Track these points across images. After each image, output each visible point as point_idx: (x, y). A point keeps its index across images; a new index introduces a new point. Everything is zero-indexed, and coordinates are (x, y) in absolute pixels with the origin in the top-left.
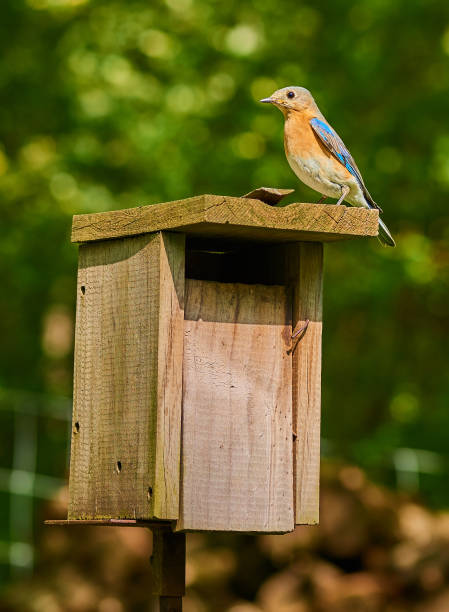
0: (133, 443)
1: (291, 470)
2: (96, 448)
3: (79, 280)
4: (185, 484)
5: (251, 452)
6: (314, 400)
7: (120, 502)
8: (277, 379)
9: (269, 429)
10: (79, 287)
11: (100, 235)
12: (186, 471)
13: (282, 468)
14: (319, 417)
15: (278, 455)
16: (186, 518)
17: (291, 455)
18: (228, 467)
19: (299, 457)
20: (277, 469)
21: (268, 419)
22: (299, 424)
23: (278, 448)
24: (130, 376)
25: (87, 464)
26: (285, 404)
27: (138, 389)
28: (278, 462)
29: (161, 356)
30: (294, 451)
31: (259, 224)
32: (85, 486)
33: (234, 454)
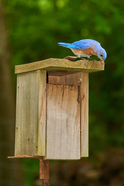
0: (32, 133)
1: (79, 141)
2: (22, 135)
3: (17, 85)
4: (47, 145)
5: (67, 135)
6: (86, 120)
7: (29, 151)
8: (75, 113)
9: (73, 128)
10: (17, 87)
11: (22, 71)
12: (48, 142)
13: (77, 140)
14: (88, 125)
15: (75, 136)
16: (47, 156)
17: (79, 136)
18: (60, 140)
19: (82, 137)
20: (75, 141)
21: (72, 126)
22: (82, 127)
23: (75, 134)
24: (31, 113)
25: (20, 140)
26: (78, 121)
27: (34, 117)
28: (76, 138)
29: (40, 107)
30: (81, 135)
31: (68, 67)
32: (19, 146)
33: (62, 136)
